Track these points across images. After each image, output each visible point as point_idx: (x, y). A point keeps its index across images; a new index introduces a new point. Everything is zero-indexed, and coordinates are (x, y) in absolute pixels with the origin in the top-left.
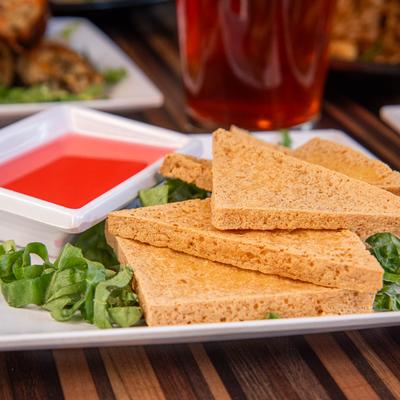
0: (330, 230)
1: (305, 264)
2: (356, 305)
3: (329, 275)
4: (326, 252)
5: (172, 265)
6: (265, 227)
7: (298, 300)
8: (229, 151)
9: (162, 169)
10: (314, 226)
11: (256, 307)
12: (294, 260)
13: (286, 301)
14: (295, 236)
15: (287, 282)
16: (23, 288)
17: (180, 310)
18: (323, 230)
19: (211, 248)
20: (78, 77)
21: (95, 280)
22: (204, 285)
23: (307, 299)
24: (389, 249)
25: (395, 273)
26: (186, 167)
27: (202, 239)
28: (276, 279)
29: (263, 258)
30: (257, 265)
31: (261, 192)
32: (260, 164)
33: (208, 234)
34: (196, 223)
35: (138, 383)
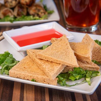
10: (54, 62)
13: (37, 77)
14: (51, 63)
20: (42, 13)
23: (41, 78)
35: (30, 94)
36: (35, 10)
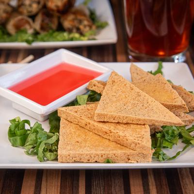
0: (140, 124)
1: (125, 139)
2: (144, 158)
3: (133, 145)
4: (134, 135)
5: (77, 133)
6: (114, 121)
7: (119, 154)
8: (114, 82)
9: (88, 86)
10: (134, 122)
11: (102, 156)
12: (121, 137)
13: (114, 155)
14: (126, 126)
15: (119, 146)
16: (16, 140)
17: (71, 155)
18: (137, 124)
19: (93, 128)
21: (42, 140)
22: (86, 144)
23: (123, 154)
24: (170, 131)
25: (170, 142)
26: (97, 86)
27: (89, 123)
28: (115, 143)
29: (111, 134)
30: (109, 137)
31: (118, 104)
32: (124, 90)
33: (92, 122)
34: (90, 116)
36: (73, 20)
